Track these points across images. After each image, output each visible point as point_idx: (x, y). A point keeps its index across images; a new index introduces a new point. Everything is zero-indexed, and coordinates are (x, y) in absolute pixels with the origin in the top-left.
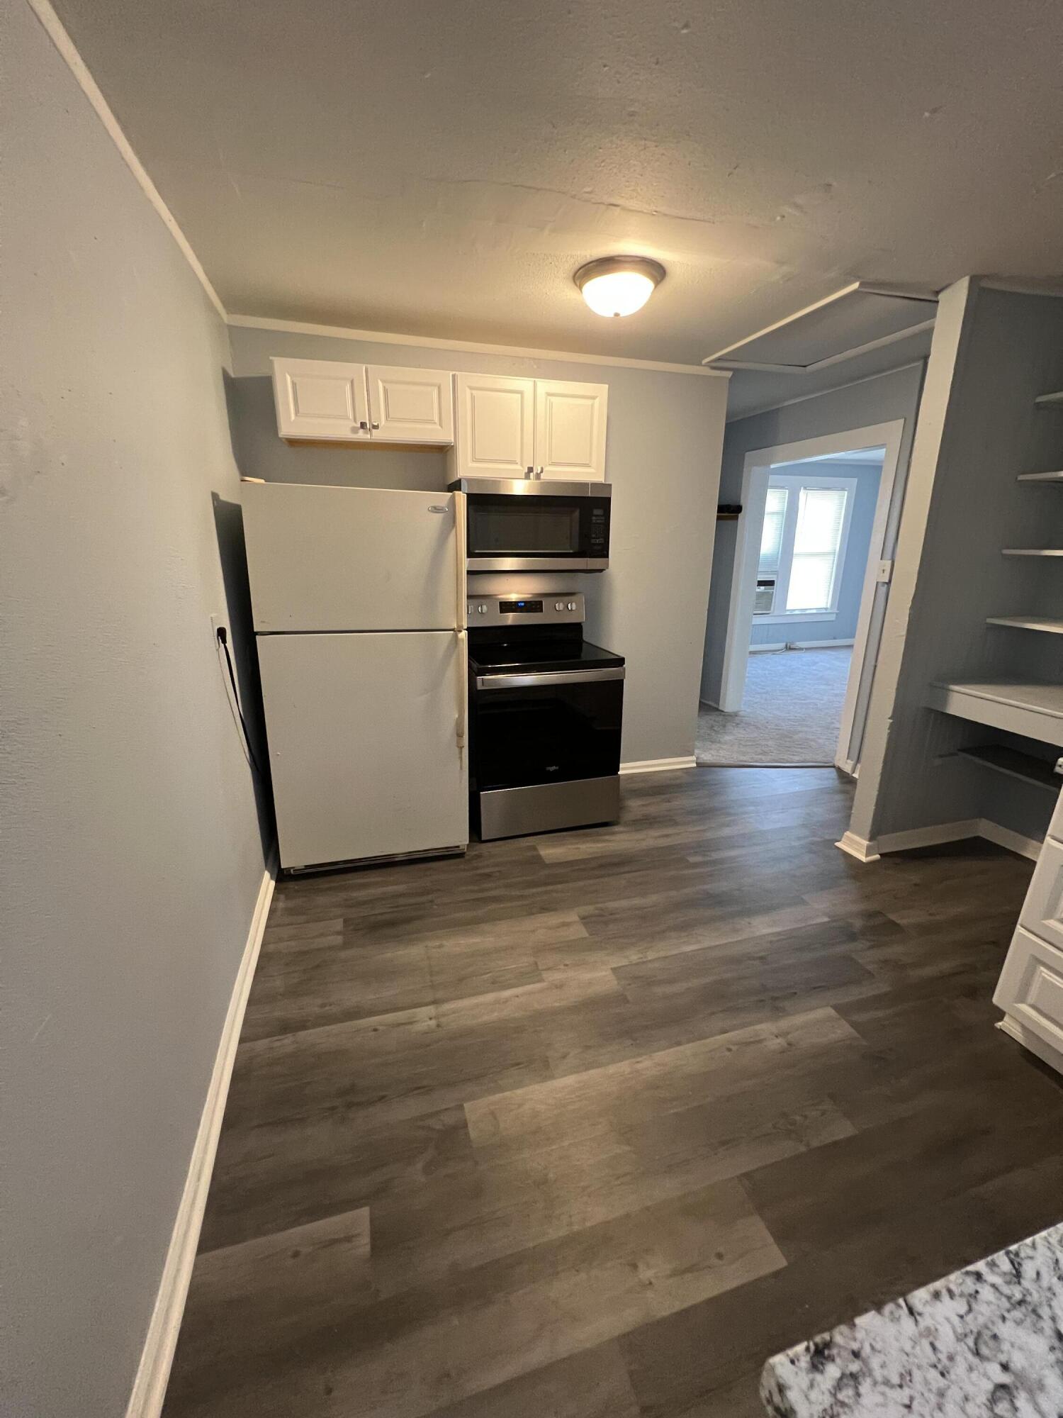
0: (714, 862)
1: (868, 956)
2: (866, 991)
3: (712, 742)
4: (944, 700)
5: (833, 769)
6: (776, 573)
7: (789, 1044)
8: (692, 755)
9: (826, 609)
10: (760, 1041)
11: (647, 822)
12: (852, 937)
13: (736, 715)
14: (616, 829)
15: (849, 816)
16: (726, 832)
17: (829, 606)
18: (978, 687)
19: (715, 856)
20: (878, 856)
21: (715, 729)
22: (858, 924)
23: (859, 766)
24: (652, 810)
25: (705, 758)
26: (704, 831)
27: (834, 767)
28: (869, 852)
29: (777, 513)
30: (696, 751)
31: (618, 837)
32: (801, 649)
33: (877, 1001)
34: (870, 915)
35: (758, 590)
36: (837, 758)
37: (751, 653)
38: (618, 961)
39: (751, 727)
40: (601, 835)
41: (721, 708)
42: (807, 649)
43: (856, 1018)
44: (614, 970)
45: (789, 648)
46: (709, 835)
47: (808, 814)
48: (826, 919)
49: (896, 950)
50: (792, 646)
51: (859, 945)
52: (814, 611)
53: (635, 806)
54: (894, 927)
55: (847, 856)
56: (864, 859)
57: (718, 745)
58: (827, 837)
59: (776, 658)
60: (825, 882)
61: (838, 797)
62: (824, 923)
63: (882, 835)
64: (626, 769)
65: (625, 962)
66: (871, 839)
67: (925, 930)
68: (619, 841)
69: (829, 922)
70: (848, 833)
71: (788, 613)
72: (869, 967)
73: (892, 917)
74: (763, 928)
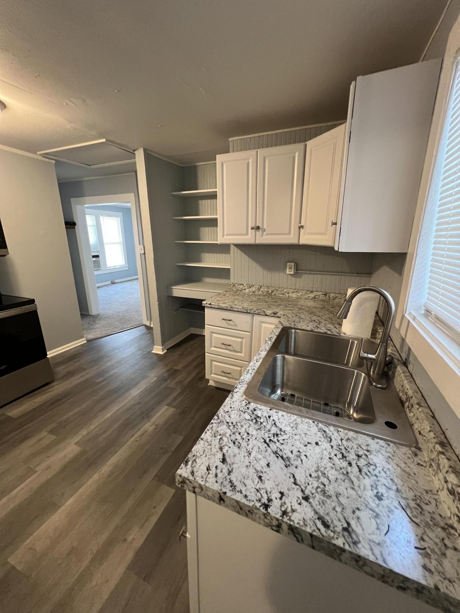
0: (109, 377)
1: (171, 384)
2: (175, 394)
3: (91, 329)
4: (171, 292)
5: (143, 326)
6: (98, 252)
7: (156, 425)
8: (83, 337)
9: (124, 265)
10: (147, 431)
11: (70, 374)
12: (166, 380)
13: (98, 315)
14: (54, 384)
15: (153, 341)
16: (109, 364)
17: (124, 264)
18: (179, 286)
19: (108, 375)
20: (166, 350)
21: (91, 323)
22: (166, 375)
23: (152, 322)
24: (71, 368)
25: (90, 337)
26: (99, 367)
27: (143, 325)
28: (163, 350)
29: (92, 226)
30: (85, 335)
31: (56, 387)
32: (118, 283)
33: (179, 395)
34: (169, 371)
35: (93, 260)
36: (143, 321)
37: (98, 287)
38: (76, 439)
39: (107, 319)
40: (46, 390)
41: (90, 314)
42: (120, 282)
43: (174, 405)
44: (76, 444)
45: (113, 283)
46: (102, 368)
47: (140, 345)
48: (156, 378)
49: (179, 378)
50: (114, 282)
51: (169, 382)
52: (119, 267)
53: (61, 370)
54: (176, 371)
55: (157, 354)
56: (162, 353)
57: (95, 330)
58: (149, 351)
59: (109, 288)
60: (152, 367)
61: (148, 336)
62: (156, 381)
63: (166, 342)
64: (50, 354)
65: (80, 437)
66: (162, 346)
67: (185, 367)
68: (57, 389)
69: (157, 379)
70: (155, 347)
71: (108, 269)
72: (173, 387)
73: (176, 368)
74: (135, 392)
